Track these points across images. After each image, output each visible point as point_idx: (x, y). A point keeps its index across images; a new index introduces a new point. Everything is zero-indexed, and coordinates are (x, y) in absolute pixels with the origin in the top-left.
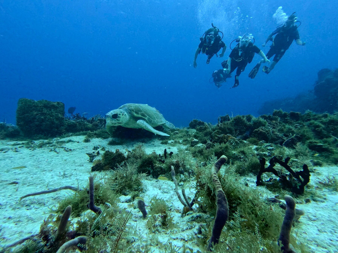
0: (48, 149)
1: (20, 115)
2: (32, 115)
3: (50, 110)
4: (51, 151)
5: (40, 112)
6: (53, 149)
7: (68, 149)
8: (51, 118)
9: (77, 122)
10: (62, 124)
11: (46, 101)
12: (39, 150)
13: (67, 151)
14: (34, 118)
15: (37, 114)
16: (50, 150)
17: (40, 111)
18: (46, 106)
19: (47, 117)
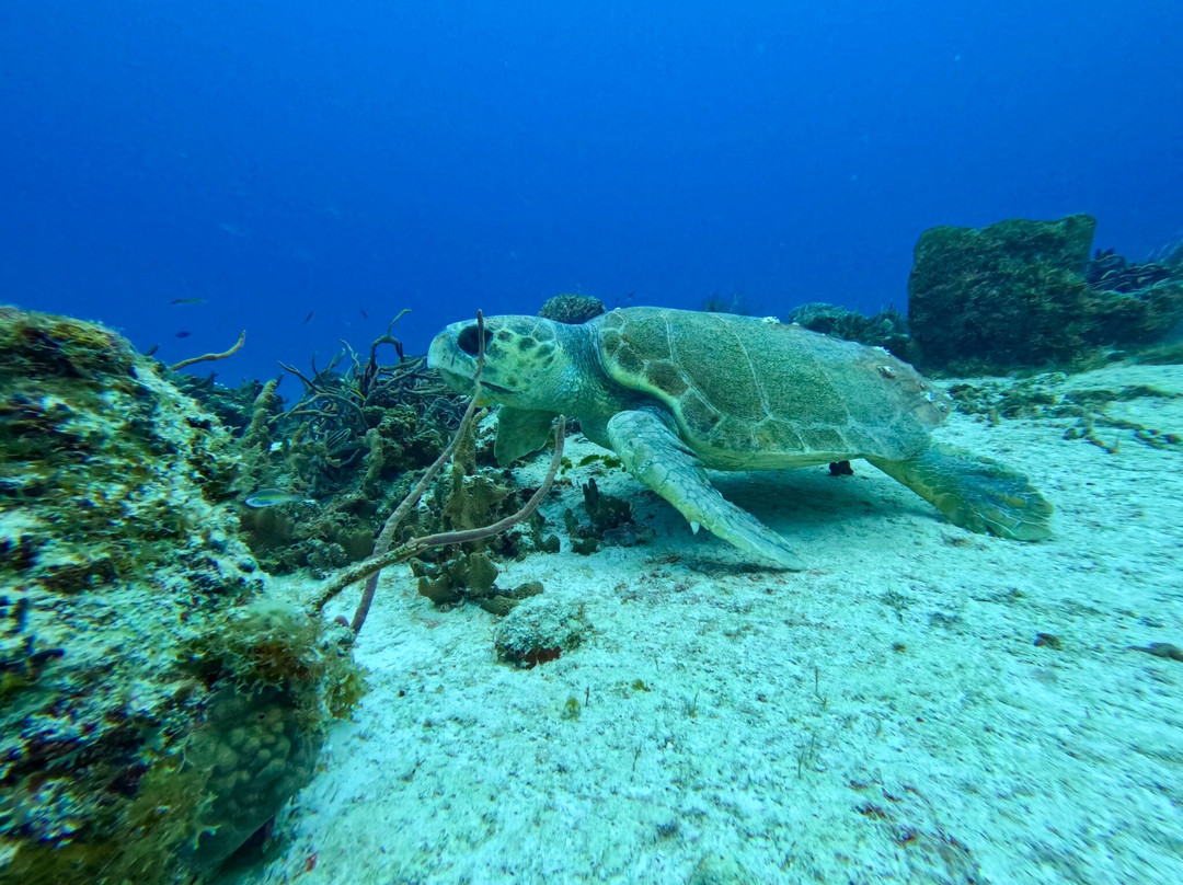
0: (1051, 426)
1: (920, 292)
2: (959, 286)
3: (1028, 259)
4: (1070, 436)
5: (987, 274)
6: (1079, 431)
7: (1153, 432)
8: (1033, 291)
9: (1145, 297)
10: (1071, 316)
11: (1015, 223)
12: (1017, 428)
13: (1150, 443)
14: (964, 298)
15: (977, 282)
16: (1062, 433)
17: (985, 267)
18: (1013, 247)
19: (1015, 288)
